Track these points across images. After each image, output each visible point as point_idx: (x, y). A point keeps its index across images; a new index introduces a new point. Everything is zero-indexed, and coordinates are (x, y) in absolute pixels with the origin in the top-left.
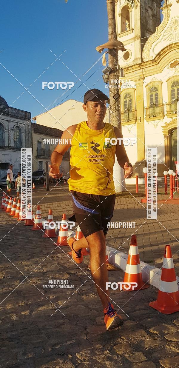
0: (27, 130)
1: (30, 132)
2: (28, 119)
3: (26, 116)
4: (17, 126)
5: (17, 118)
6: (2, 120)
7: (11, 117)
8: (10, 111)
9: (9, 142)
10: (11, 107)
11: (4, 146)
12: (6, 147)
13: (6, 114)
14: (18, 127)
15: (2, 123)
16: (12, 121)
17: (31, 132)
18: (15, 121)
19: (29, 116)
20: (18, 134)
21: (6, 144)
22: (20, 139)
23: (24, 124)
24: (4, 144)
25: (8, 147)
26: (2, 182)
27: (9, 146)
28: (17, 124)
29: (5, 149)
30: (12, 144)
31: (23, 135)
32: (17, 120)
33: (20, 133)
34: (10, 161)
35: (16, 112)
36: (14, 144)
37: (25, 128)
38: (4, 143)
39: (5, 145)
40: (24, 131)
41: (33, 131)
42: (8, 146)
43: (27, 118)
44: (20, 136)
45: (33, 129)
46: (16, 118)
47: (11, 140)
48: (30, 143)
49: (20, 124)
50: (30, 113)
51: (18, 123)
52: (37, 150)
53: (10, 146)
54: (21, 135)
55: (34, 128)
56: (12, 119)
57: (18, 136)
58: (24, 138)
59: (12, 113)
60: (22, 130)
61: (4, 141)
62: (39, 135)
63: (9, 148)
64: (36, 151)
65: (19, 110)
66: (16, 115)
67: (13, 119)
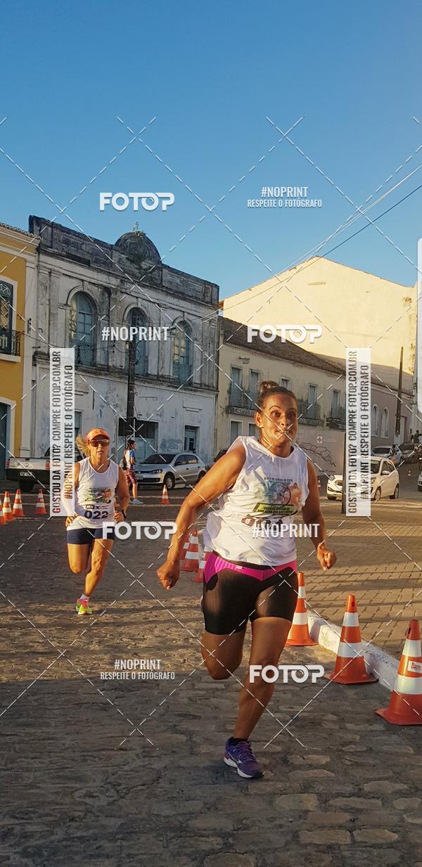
0: (205, 334)
1: (213, 341)
2: (211, 303)
3: (208, 295)
4: (182, 319)
5: (184, 299)
6: (144, 301)
7: (168, 294)
8: (167, 276)
9: (161, 363)
10: (169, 267)
11: (148, 374)
12: (151, 376)
13: (155, 285)
14: (183, 323)
15: (144, 309)
16: (170, 305)
17: (216, 340)
18: (176, 308)
19: (214, 294)
20: (183, 343)
21: (153, 370)
22: (188, 357)
23: (200, 316)
24: (147, 369)
25: (156, 378)
26: (142, 472)
27: (160, 374)
28: (180, 314)
29: (149, 383)
30: (168, 371)
31: (197, 346)
32: (183, 303)
33: (188, 342)
34: (161, 416)
35: (181, 282)
36: (171, 371)
37: (200, 329)
38: (148, 366)
39: (149, 372)
40: (199, 337)
41: (221, 339)
42: (156, 374)
43: (208, 299)
44: (188, 349)
45: (222, 332)
46: (179, 298)
47: (166, 360)
48: (212, 370)
49: (191, 317)
50: (216, 286)
51: (184, 312)
52: (229, 392)
53: (162, 376)
54: (191, 347)
55: (225, 332)
56: (170, 300)
57: (183, 349)
58: (198, 356)
59: (171, 283)
60: (196, 333)
61: (147, 361)
62: (236, 350)
63: (159, 379)
64: (227, 395)
65: (188, 276)
66: (181, 289)
67: (175, 301)
